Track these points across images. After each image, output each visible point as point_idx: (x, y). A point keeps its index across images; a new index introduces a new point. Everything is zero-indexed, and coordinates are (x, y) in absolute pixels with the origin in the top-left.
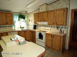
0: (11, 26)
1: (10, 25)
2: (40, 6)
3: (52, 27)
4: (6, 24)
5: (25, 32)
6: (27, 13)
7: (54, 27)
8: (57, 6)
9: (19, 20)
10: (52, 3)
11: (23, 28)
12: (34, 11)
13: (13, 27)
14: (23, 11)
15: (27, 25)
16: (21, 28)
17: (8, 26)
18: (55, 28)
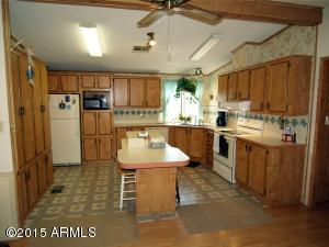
0: (155, 113)
1: (153, 110)
2: (233, 52)
3: (267, 120)
4: (143, 107)
5: (188, 130)
6: (201, 73)
7: (273, 120)
8: (282, 47)
9: (178, 95)
10: (269, 39)
11: (189, 119)
12: (224, 66)
13: (161, 114)
14: (191, 70)
15: (205, 113)
16: (182, 118)
17: (150, 112)
18: (276, 123)
